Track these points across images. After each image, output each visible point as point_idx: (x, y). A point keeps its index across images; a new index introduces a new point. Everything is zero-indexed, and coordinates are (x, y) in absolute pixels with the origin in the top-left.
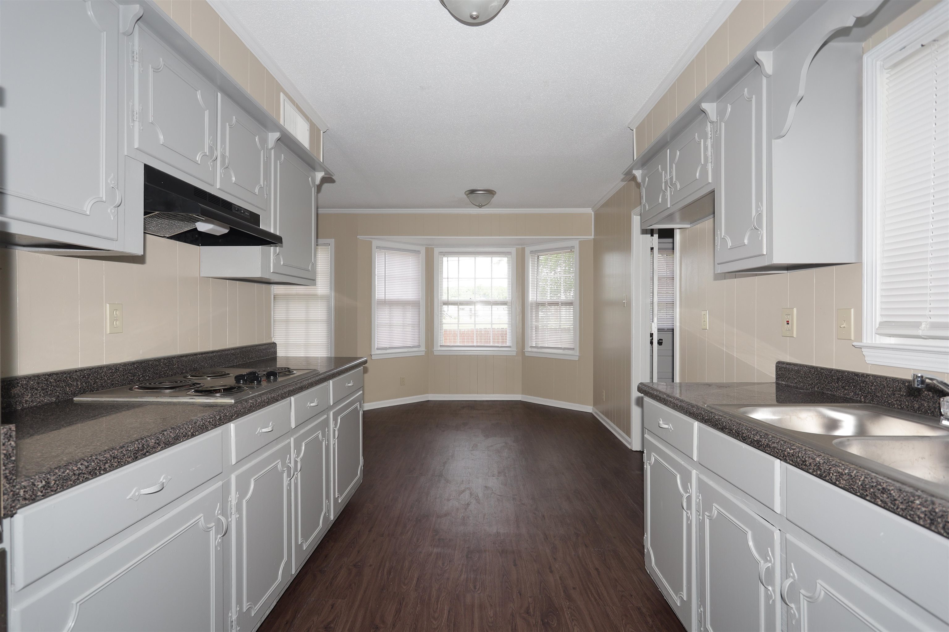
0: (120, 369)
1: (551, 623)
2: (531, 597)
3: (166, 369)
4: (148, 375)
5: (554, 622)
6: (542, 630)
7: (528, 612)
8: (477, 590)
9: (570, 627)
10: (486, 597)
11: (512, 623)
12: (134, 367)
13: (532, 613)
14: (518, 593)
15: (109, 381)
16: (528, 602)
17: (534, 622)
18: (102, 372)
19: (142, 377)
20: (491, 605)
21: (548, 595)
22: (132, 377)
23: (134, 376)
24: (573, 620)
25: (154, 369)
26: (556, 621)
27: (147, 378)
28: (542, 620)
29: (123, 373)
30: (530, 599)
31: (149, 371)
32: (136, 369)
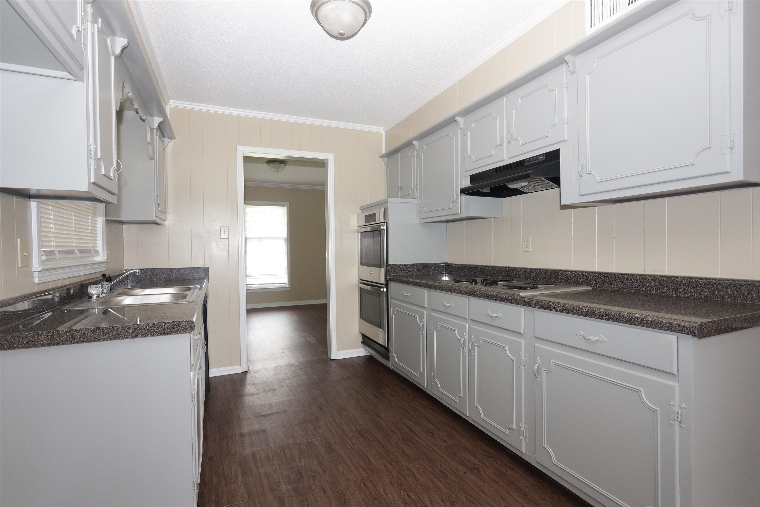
0: (523, 271)
1: (295, 475)
2: (314, 490)
3: (552, 277)
4: (539, 278)
5: (293, 476)
6: (301, 469)
7: (314, 478)
8: (361, 482)
9: (281, 477)
10: (351, 479)
11: (323, 467)
12: (530, 271)
13: (310, 478)
14: (326, 491)
15: (517, 276)
16: (315, 486)
17: (308, 472)
18: (514, 270)
19: (535, 278)
20: (343, 474)
21: (299, 496)
22: (529, 276)
23: (530, 276)
24: (278, 482)
25: (543, 275)
26: (291, 477)
27: (538, 280)
28: (302, 475)
29: (525, 273)
30: (314, 487)
31: (540, 276)
32: (531, 272)
